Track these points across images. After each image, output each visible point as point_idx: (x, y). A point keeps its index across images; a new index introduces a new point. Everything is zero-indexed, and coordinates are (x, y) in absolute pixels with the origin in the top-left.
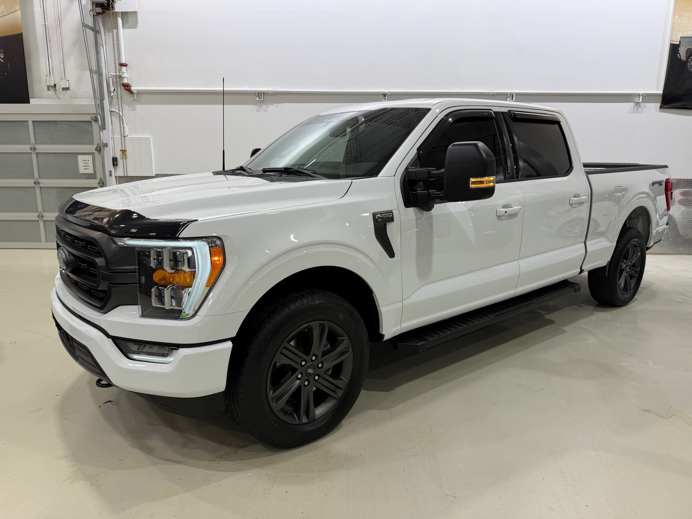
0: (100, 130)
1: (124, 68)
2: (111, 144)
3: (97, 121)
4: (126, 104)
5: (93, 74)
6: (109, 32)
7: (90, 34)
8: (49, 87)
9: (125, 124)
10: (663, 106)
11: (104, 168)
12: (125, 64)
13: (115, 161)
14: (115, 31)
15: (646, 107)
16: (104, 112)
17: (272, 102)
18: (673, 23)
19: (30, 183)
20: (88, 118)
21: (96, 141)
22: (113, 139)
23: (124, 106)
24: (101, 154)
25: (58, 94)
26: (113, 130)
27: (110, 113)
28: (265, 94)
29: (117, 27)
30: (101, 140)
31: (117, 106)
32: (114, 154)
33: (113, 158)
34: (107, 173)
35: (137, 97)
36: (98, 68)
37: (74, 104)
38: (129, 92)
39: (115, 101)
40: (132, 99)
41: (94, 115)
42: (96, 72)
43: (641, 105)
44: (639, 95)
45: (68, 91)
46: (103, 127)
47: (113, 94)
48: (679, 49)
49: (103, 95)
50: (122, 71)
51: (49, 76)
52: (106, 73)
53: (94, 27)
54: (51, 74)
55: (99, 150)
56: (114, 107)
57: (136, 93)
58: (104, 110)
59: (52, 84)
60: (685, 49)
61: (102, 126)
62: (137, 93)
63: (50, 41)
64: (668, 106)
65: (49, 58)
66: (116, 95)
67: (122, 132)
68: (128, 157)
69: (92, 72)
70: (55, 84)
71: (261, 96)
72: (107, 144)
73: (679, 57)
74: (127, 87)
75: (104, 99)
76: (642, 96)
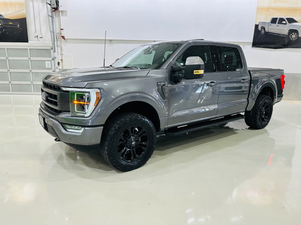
1: (62, 30)
2: (57, 58)
3: (53, 49)
4: (63, 43)
6: (57, 17)
7: (50, 18)
8: (35, 37)
9: (62, 50)
10: (253, 46)
11: (55, 66)
15: (247, 47)
16: (55, 46)
17: (115, 43)
18: (256, 17)
19: (28, 71)
20: (49, 48)
21: (52, 56)
22: (58, 56)
24: (54, 61)
25: (38, 39)
26: (58, 53)
27: (57, 46)
29: (60, 16)
30: (54, 56)
31: (60, 44)
33: (58, 62)
34: (56, 68)
35: (67, 41)
36: (53, 30)
37: (44, 43)
38: (64, 39)
39: (59, 42)
40: (65, 41)
41: (51, 47)
43: (245, 46)
46: (55, 51)
48: (258, 26)
49: (54, 40)
50: (62, 32)
51: (35, 33)
52: (56, 32)
53: (52, 16)
55: (53, 59)
57: (66, 39)
59: (37, 36)
60: (260, 26)
63: (36, 20)
65: (35, 27)
67: (61, 53)
68: (63, 62)
69: (51, 32)
71: (111, 41)
73: (258, 29)
74: (63, 37)
76: (245, 43)
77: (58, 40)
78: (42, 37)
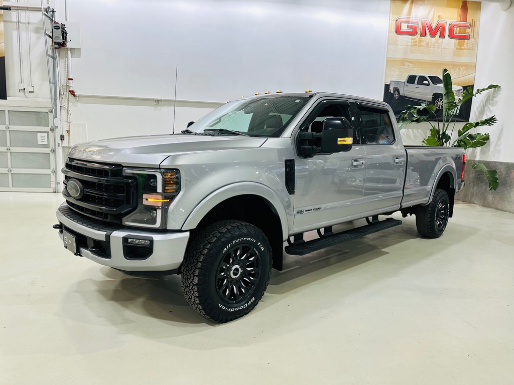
0: (54, 118)
1: (71, 81)
2: (60, 127)
3: (52, 112)
4: (71, 103)
5: (51, 84)
6: (62, 59)
7: (51, 60)
8: (20, 90)
9: (70, 114)
11: (55, 141)
12: (72, 79)
13: (62, 137)
14: (66, 59)
16: (56, 107)
17: (164, 106)
18: (386, 73)
19: (3, 149)
20: (47, 110)
22: (62, 124)
24: (53, 132)
25: (25, 94)
26: (62, 119)
27: (61, 108)
28: (159, 100)
29: (67, 57)
30: (54, 124)
31: (65, 104)
32: (62, 133)
34: (57, 145)
35: (78, 99)
36: (54, 80)
37: (37, 101)
38: (73, 96)
39: (63, 100)
40: (75, 100)
41: (50, 109)
42: (53, 83)
46: (55, 116)
48: (390, 87)
49: (56, 96)
50: (70, 83)
52: (59, 83)
53: (53, 55)
54: (22, 82)
55: (52, 130)
56: (63, 104)
57: (77, 96)
58: (56, 105)
60: (393, 87)
62: (79, 96)
63: (22, 63)
65: (21, 73)
66: (65, 97)
67: (68, 120)
68: (71, 135)
69: (51, 82)
70: (24, 89)
71: (157, 102)
72: (57, 126)
73: (389, 91)
74: (72, 93)
75: (57, 99)
77: (62, 96)
78: (32, 92)
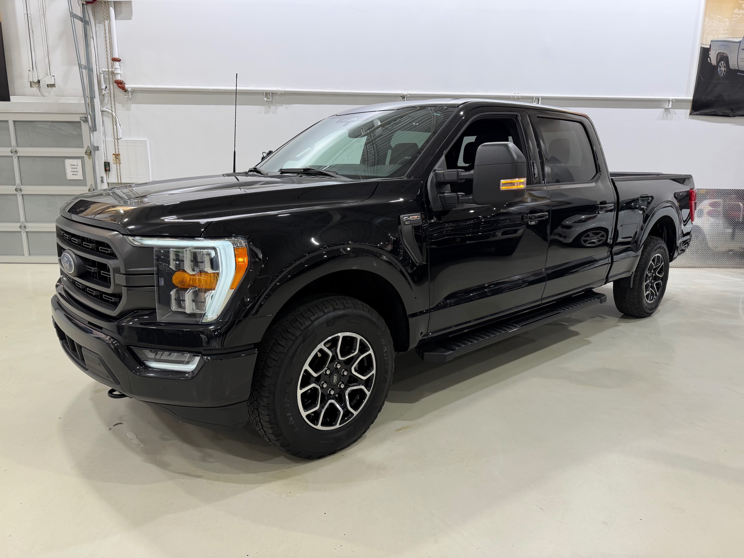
0: (91, 131)
1: (117, 63)
2: (102, 148)
3: (87, 121)
4: (119, 104)
5: (83, 69)
6: (100, 23)
7: (79, 25)
8: (32, 83)
9: (118, 125)
10: (693, 112)
11: (95, 174)
12: (119, 59)
13: (107, 166)
14: (107, 22)
15: (675, 114)
16: (94, 112)
17: (282, 103)
18: (704, 25)
19: (10, 189)
20: (77, 118)
22: (105, 142)
23: (117, 105)
24: (91, 157)
25: (42, 91)
26: (104, 133)
27: (102, 113)
28: (273, 94)
29: (109, 18)
30: (92, 143)
31: (109, 106)
32: (106, 159)
33: (105, 162)
34: (99, 180)
35: (131, 96)
36: (88, 62)
37: (61, 102)
38: (123, 90)
39: (106, 99)
40: (126, 98)
41: (83, 115)
42: (85, 68)
43: (670, 111)
44: (669, 101)
45: (53, 88)
46: (94, 129)
47: (105, 92)
48: (710, 53)
49: (93, 92)
50: (115, 67)
51: (32, 71)
52: (96, 68)
53: (83, 17)
54: (35, 69)
55: (89, 153)
56: (106, 106)
57: (130, 91)
58: (94, 109)
59: (36, 80)
60: (716, 53)
61: (93, 127)
62: (132, 91)
63: (33, 32)
64: (698, 112)
65: (32, 51)
66: (108, 93)
67: (116, 134)
68: (122, 162)
69: (81, 67)
70: (38, 80)
71: (269, 97)
72: (98, 147)
73: (709, 61)
74: (120, 84)
75: (95, 98)
76: (672, 102)
77: (104, 92)
78: (53, 86)
